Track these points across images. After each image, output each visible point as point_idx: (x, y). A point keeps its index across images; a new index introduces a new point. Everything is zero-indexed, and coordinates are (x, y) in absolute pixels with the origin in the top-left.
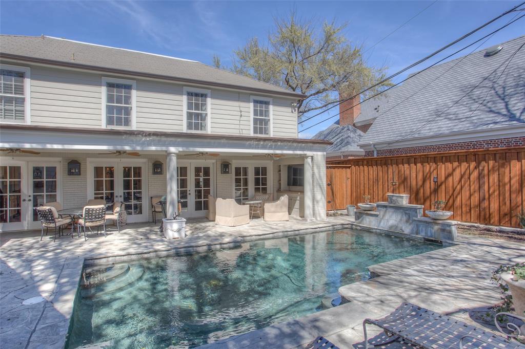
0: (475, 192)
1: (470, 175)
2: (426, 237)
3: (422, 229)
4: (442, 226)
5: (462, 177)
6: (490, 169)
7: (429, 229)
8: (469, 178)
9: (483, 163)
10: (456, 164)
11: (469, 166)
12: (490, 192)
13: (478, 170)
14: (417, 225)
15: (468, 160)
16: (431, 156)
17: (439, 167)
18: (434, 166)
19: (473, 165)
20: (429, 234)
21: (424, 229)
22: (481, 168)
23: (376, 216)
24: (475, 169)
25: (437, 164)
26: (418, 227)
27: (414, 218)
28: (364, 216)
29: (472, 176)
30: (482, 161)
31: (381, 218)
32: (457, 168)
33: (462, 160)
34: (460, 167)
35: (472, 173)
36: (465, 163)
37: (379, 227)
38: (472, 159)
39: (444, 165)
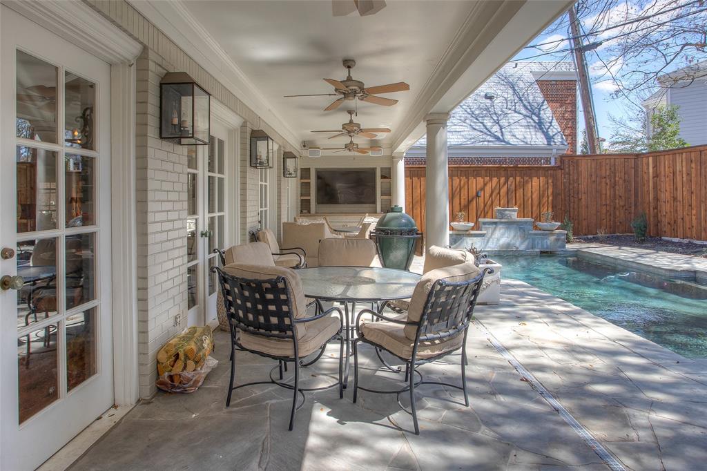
1: (500, 190)
2: (543, 250)
3: (538, 242)
4: (557, 236)
5: (493, 191)
6: (517, 184)
7: (545, 240)
9: (511, 179)
10: (487, 179)
11: (499, 181)
14: (532, 239)
15: (498, 174)
16: (461, 169)
17: (470, 181)
18: (464, 179)
19: (502, 180)
20: (545, 246)
21: (540, 242)
22: (509, 183)
23: (483, 235)
24: (505, 184)
25: (467, 178)
26: (534, 240)
27: (530, 232)
28: (465, 238)
29: (502, 191)
30: (511, 176)
31: (489, 237)
32: (489, 183)
33: (493, 175)
34: (491, 181)
35: (502, 187)
36: (495, 178)
37: (485, 248)
38: (502, 175)
39: (475, 179)
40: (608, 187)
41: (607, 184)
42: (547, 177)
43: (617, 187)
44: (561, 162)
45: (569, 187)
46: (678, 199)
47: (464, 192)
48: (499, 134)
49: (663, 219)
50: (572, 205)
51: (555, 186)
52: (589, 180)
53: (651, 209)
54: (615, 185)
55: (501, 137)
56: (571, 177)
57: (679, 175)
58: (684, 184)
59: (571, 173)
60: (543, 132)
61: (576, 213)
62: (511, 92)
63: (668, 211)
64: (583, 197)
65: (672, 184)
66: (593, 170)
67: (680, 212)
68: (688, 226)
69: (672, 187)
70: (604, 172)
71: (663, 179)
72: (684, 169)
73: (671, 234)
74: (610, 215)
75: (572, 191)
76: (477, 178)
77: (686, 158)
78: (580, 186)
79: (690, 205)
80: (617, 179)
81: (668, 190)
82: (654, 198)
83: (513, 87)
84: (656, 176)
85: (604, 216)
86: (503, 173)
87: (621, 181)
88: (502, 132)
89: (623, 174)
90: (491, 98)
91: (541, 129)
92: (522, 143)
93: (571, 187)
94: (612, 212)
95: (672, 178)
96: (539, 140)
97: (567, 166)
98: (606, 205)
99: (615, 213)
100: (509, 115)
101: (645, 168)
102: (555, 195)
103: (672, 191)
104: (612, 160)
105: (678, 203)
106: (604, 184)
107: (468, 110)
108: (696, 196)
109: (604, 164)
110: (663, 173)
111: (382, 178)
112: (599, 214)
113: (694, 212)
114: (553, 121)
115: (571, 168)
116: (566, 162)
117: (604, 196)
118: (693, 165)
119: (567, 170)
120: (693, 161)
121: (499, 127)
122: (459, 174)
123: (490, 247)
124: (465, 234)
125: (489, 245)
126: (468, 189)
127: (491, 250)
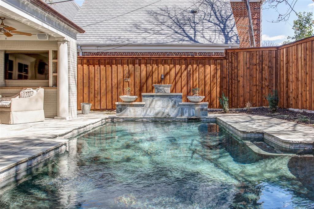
0: (184, 86)
1: (181, 74)
2: (190, 117)
3: (186, 111)
4: (201, 106)
5: (176, 75)
6: (194, 70)
7: (192, 110)
8: (181, 76)
9: (190, 66)
10: (172, 66)
11: (181, 68)
12: (194, 86)
13: (186, 70)
14: (182, 108)
15: (180, 63)
16: (153, 59)
17: (160, 68)
18: (155, 66)
19: (184, 67)
20: (192, 114)
21: (187, 111)
22: (188, 69)
23: (143, 105)
25: (157, 65)
26: (182, 109)
27: (180, 103)
29: (183, 75)
30: (189, 64)
31: (148, 107)
32: (173, 68)
33: (177, 63)
34: (175, 68)
35: (183, 73)
36: (178, 66)
37: (145, 116)
38: (183, 63)
39: (163, 66)
40: (258, 72)
41: (257, 70)
42: (216, 65)
43: (264, 72)
44: (226, 53)
45: (232, 72)
46: (299, 79)
47: (155, 76)
49: (291, 95)
50: (233, 86)
51: (222, 71)
52: (245, 67)
53: (285, 87)
54: (263, 71)
55: (193, 38)
56: (233, 65)
57: (300, 61)
58: (303, 67)
59: (233, 61)
60: (224, 35)
61: (236, 91)
62: (210, 8)
63: (294, 89)
64: (241, 79)
65: (296, 68)
66: (248, 60)
67: (300, 90)
68: (304, 99)
69: (296, 70)
70: (255, 60)
71: (291, 65)
72: (303, 56)
73: (295, 106)
74: (259, 93)
75: (233, 75)
76: (165, 65)
77: (304, 47)
78: (239, 71)
79: (306, 84)
80: (264, 66)
81: (294, 72)
82: (286, 79)
83: (212, 6)
84: (288, 62)
85: (254, 94)
87: (266, 68)
88: (195, 35)
89: (267, 62)
90: (194, 12)
91: (224, 33)
92: (208, 42)
93: (233, 72)
94: (260, 91)
95: (296, 64)
96: (220, 40)
97: (230, 57)
98: (256, 85)
99: (262, 92)
100: (205, 24)
101: (282, 57)
102: (222, 78)
103: (296, 73)
104: (260, 52)
105: (299, 82)
106: (255, 70)
108: (309, 77)
109: (255, 54)
110: (291, 60)
112: (251, 92)
113: (308, 88)
114: (234, 28)
115: (233, 58)
116: (230, 54)
117: (255, 79)
118: (308, 52)
119: (230, 59)
120: (308, 49)
121: (194, 32)
122: (152, 63)
123: (148, 115)
124: (129, 105)
125: (148, 113)
126: (158, 73)
127: (149, 117)
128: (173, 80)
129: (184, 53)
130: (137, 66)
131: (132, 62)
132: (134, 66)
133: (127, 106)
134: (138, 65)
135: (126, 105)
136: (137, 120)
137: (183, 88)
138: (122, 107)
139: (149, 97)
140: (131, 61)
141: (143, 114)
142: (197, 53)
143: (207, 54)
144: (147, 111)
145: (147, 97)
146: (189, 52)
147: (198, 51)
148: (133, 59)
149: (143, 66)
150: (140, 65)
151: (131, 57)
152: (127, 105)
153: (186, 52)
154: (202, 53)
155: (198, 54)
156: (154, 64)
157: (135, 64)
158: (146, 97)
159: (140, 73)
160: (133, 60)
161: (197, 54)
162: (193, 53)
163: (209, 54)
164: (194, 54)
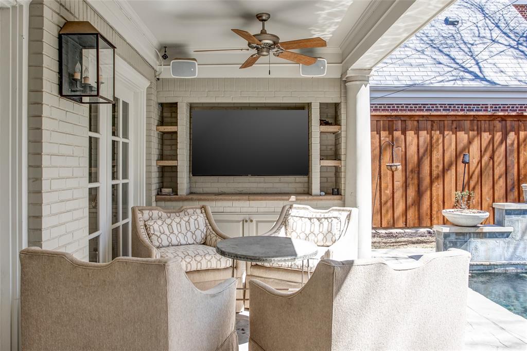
0: (499, 178)
1: (494, 152)
5: (482, 154)
6: (520, 143)
8: (492, 158)
9: (512, 136)
10: (473, 133)
11: (493, 138)
12: (521, 177)
13: (504, 143)
15: (492, 127)
17: (447, 138)
18: (437, 135)
19: (498, 136)
22: (509, 142)
23: (506, 235)
24: (501, 143)
25: (442, 133)
28: (472, 239)
29: (497, 154)
30: (511, 131)
31: (518, 238)
32: (476, 140)
33: (483, 129)
34: (479, 138)
35: (497, 149)
36: (487, 134)
37: (511, 259)
38: (498, 128)
39: (454, 136)
47: (437, 155)
48: (476, 70)
55: (480, 74)
62: (480, 16)
76: (458, 133)
83: (483, 11)
86: (498, 125)
90: (453, 23)
107: (425, 39)
111: (321, 124)
121: (473, 61)
122: (429, 127)
123: (519, 258)
124: (474, 233)
125: (518, 253)
126: (444, 151)
127: (522, 262)
128: (475, 165)
129: (460, 106)
130: (397, 134)
131: (387, 125)
132: (391, 136)
133: (470, 237)
134: (400, 132)
135: (467, 233)
136: (493, 271)
137: (497, 181)
138: (456, 239)
139: (521, 215)
140: (384, 125)
141: (508, 255)
142: (489, 106)
143: (509, 107)
144: (515, 249)
145: (517, 214)
146: (471, 105)
147: (489, 102)
148: (390, 119)
149: (411, 134)
150: (404, 132)
151: (386, 116)
152: (470, 233)
153: (465, 105)
154: (498, 106)
155: (491, 107)
156: (435, 131)
157: (393, 131)
158: (514, 214)
159: (404, 150)
160: (389, 121)
161: (487, 107)
162: (479, 105)
163: (512, 107)
164: (481, 107)
